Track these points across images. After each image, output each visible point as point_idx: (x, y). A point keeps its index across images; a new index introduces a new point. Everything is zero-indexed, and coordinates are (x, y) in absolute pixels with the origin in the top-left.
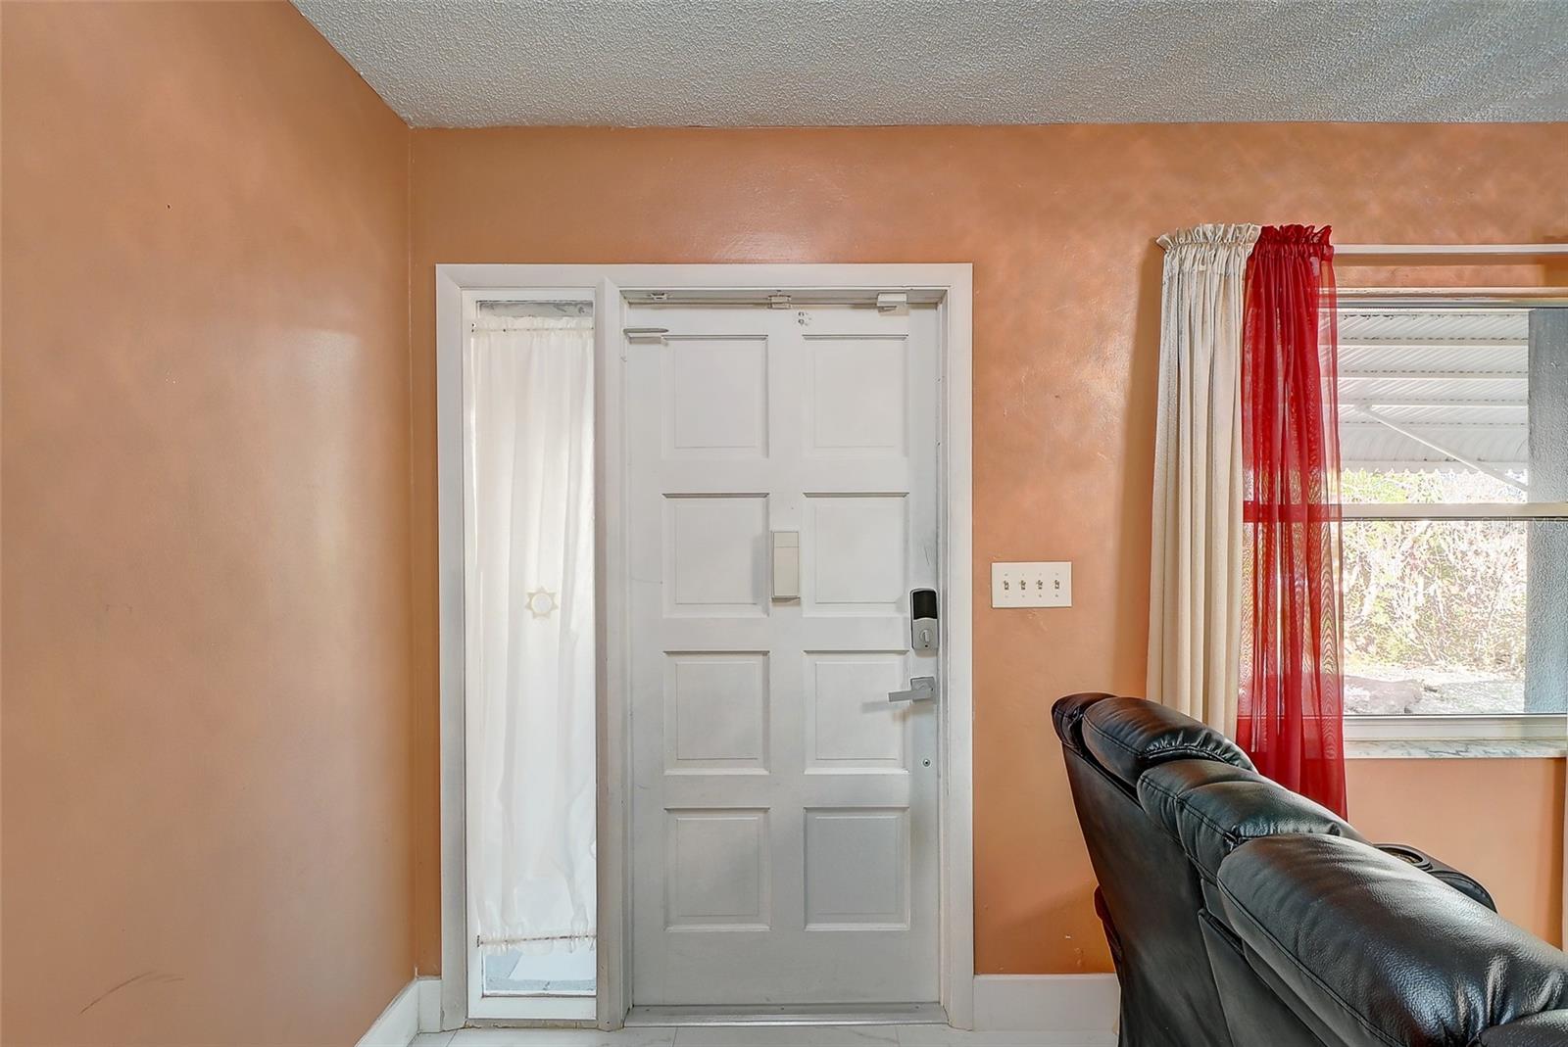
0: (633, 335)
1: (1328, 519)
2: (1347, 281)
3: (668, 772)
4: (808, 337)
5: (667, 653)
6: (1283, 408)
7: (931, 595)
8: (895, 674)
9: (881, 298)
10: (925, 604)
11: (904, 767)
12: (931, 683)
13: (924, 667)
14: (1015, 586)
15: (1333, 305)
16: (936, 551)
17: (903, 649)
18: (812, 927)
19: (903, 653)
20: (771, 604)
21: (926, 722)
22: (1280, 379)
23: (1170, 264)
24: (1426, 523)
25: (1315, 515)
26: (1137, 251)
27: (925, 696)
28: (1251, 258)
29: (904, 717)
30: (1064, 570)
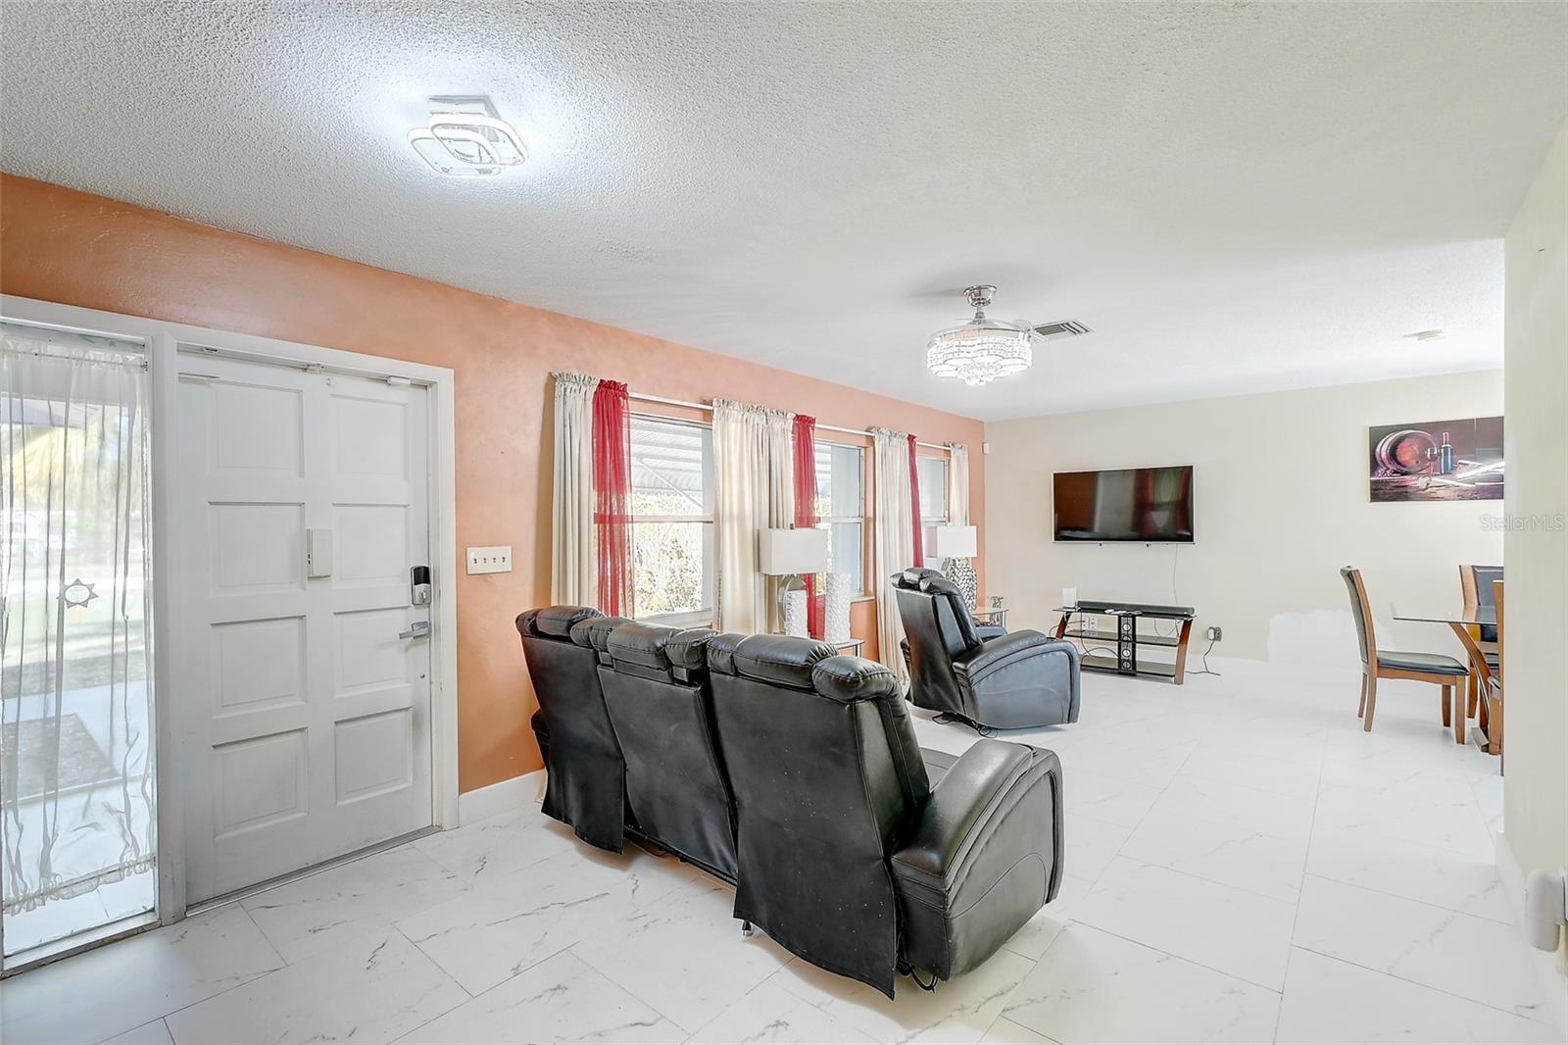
0: (186, 378)
1: (628, 522)
2: (633, 407)
3: (215, 717)
4: (332, 395)
5: (213, 625)
6: (609, 465)
7: (427, 569)
8: (401, 621)
9: (393, 379)
10: (422, 575)
11: (407, 682)
12: (424, 625)
13: (421, 615)
14: (480, 561)
15: (629, 417)
16: (429, 540)
17: (406, 605)
18: (340, 803)
19: (406, 608)
20: (307, 582)
21: (422, 650)
22: (608, 456)
23: (559, 389)
24: (668, 524)
25: (623, 519)
26: (543, 378)
27: (422, 633)
28: (595, 393)
29: (407, 649)
30: (507, 551)
